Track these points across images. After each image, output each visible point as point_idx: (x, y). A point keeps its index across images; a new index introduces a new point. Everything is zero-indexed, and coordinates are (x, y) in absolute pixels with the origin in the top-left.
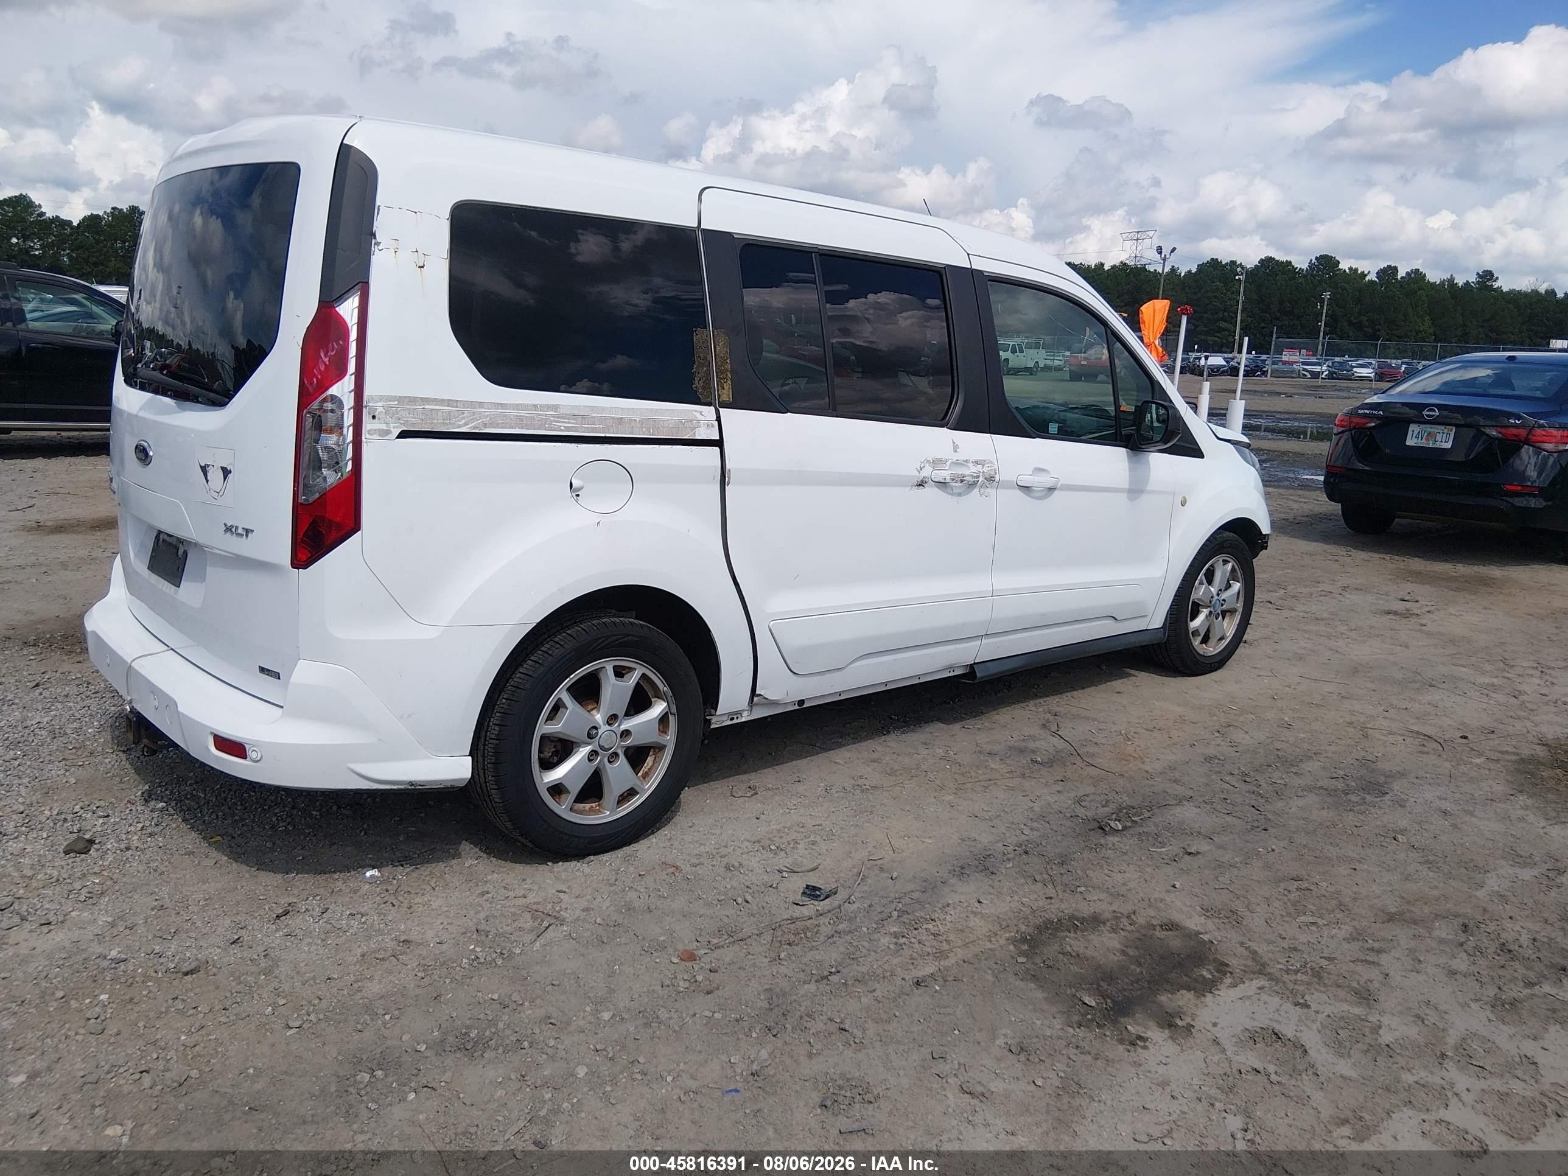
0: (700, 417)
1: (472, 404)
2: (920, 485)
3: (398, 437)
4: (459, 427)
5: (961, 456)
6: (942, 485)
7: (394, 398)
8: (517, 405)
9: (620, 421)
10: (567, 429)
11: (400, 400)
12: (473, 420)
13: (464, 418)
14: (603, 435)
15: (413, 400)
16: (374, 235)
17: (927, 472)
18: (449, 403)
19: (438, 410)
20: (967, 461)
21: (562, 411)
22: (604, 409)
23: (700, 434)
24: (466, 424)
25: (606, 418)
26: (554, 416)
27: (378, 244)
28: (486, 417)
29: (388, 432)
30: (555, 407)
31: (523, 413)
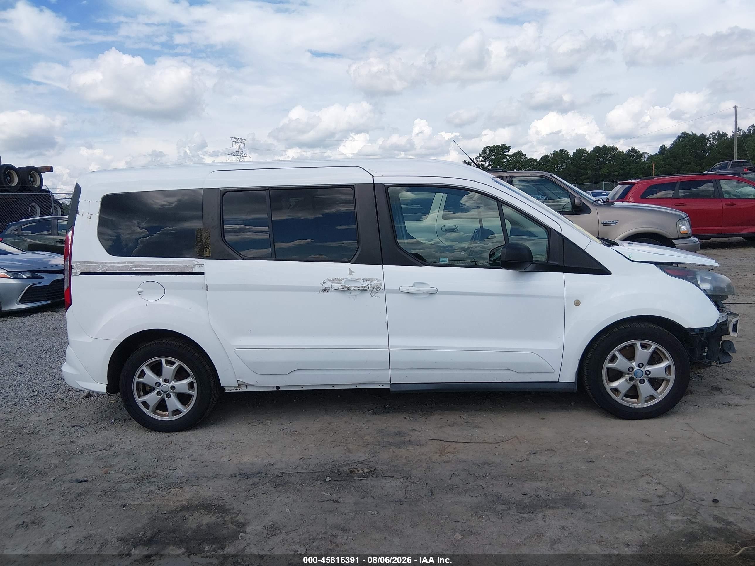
0: (196, 263)
1: (102, 263)
2: (325, 291)
3: (80, 275)
4: (98, 270)
5: (354, 276)
6: (338, 290)
7: (78, 262)
8: (119, 262)
9: (158, 266)
10: (136, 270)
11: (80, 263)
12: (103, 268)
13: (99, 268)
14: (151, 272)
15: (84, 262)
16: (78, 211)
17: (328, 285)
18: (95, 263)
19: (91, 265)
20: (358, 279)
21: (135, 264)
22: (152, 262)
23: (195, 270)
24: (100, 270)
25: (153, 265)
26: (131, 265)
27: (79, 213)
28: (107, 267)
29: (77, 273)
30: (132, 262)
31: (120, 265)
